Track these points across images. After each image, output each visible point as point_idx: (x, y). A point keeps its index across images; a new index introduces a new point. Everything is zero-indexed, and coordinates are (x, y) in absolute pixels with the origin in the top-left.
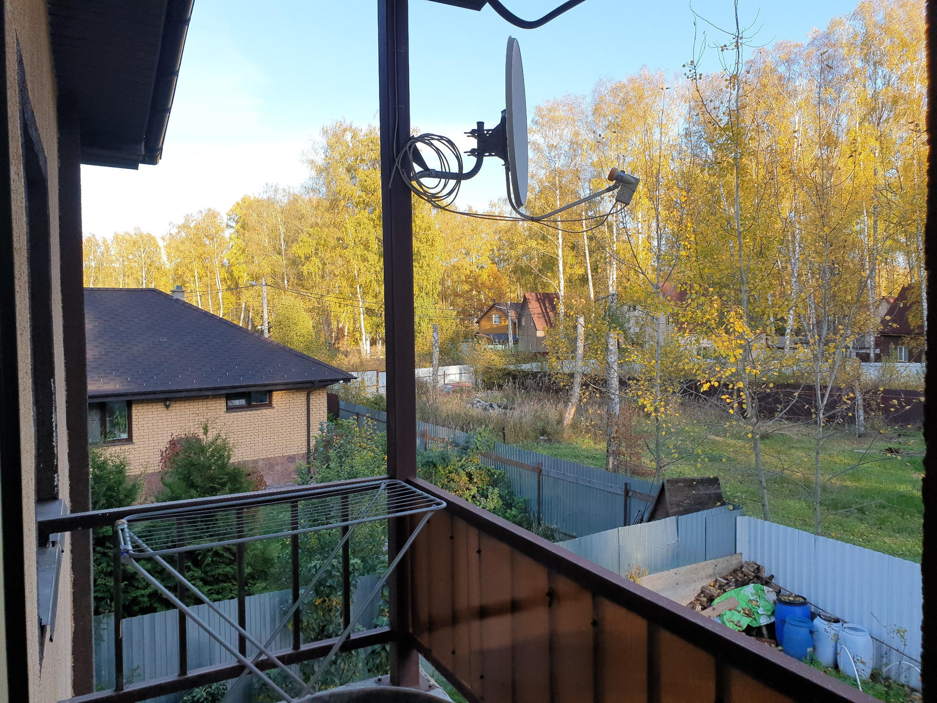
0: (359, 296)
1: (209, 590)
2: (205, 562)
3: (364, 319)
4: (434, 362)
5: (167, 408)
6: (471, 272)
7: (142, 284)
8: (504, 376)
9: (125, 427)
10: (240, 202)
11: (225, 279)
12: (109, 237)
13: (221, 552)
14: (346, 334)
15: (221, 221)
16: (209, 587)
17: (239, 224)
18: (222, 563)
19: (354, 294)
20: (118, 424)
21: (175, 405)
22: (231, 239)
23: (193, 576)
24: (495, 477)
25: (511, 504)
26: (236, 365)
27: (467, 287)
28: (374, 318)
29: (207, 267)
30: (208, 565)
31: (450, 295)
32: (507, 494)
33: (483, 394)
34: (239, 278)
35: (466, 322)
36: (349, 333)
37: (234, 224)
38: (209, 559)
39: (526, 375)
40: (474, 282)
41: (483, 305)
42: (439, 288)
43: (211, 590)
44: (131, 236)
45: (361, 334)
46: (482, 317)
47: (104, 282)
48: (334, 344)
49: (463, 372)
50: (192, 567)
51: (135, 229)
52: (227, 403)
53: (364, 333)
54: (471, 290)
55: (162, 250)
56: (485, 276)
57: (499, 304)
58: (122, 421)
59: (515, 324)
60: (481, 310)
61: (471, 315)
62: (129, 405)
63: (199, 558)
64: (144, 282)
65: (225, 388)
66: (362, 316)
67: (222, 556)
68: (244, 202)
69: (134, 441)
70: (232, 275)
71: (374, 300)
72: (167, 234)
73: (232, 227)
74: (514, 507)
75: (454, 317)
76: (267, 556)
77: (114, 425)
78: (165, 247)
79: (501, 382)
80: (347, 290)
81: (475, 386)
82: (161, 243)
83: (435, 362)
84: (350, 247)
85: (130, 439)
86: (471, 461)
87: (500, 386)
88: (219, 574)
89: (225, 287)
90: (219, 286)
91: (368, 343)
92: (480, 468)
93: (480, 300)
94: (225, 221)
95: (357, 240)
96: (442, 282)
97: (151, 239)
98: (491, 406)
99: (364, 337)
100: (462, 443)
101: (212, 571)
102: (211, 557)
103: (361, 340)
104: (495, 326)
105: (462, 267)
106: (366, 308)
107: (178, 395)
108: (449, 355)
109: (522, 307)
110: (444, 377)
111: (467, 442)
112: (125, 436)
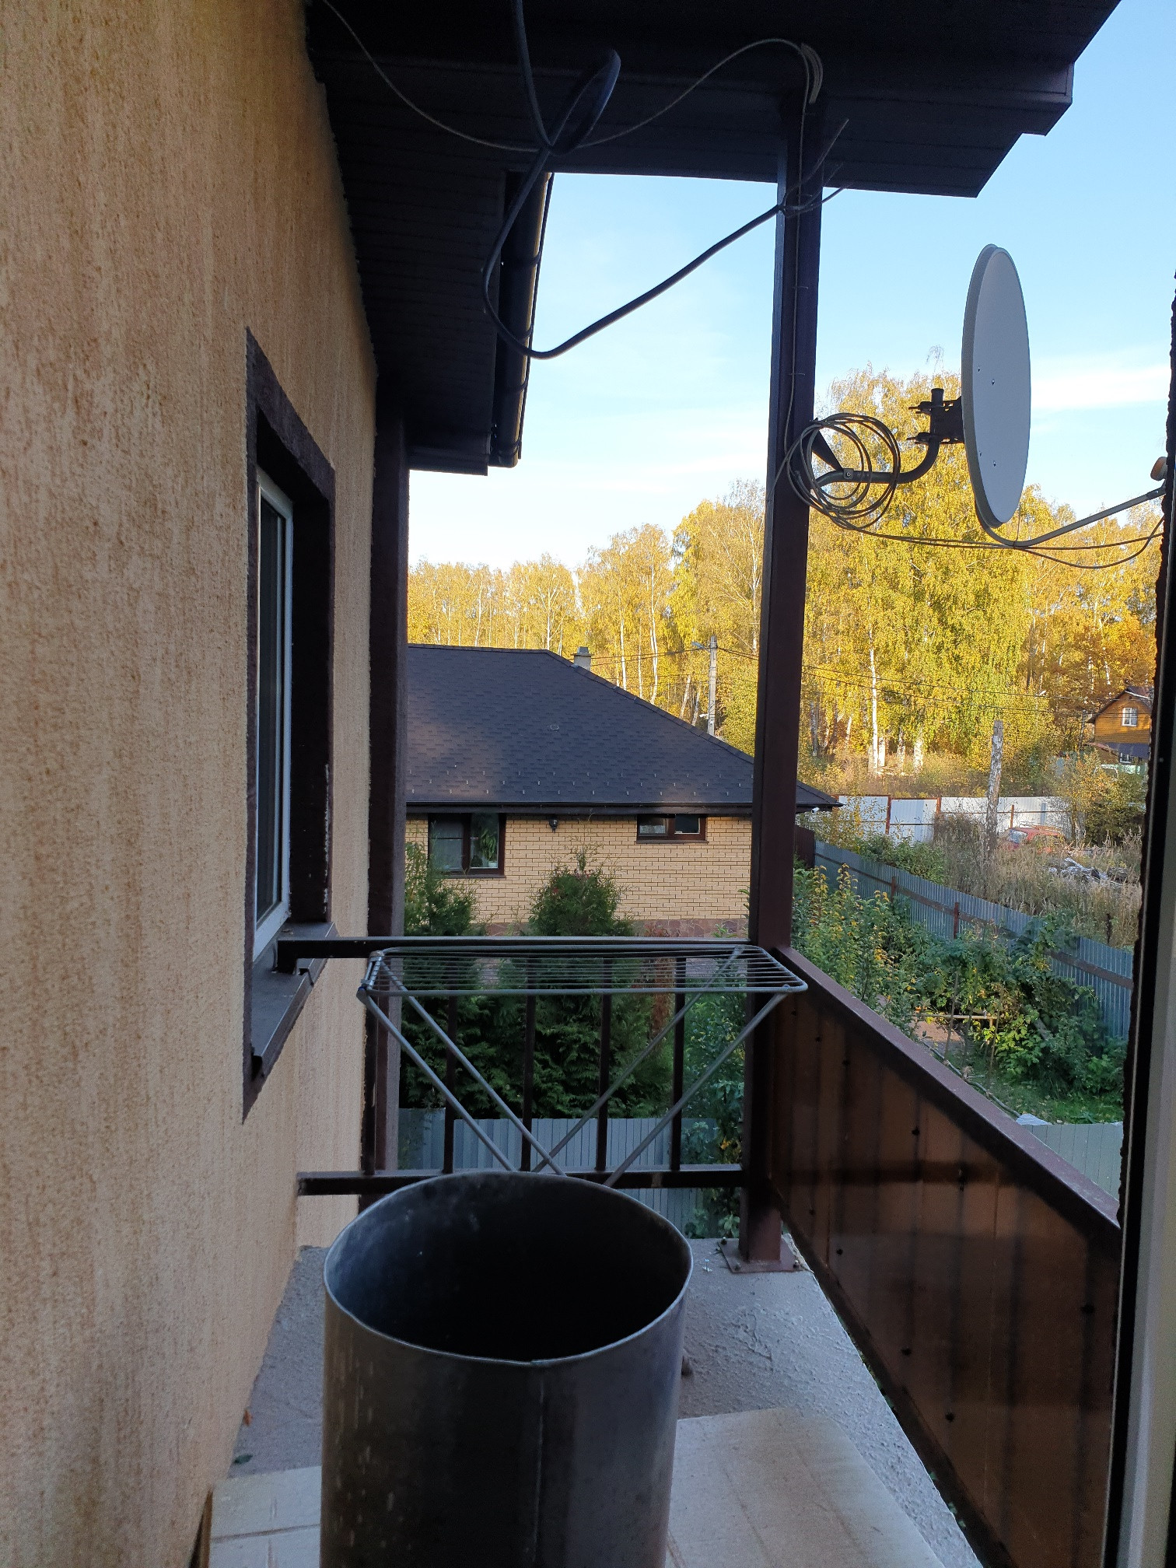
0: (873, 670)
1: (570, 1101)
2: (568, 1059)
3: (879, 707)
4: (991, 789)
5: (554, 830)
6: (1087, 629)
7: (545, 642)
8: (1128, 821)
9: (496, 852)
10: (695, 512)
11: (664, 638)
12: (506, 569)
13: (591, 1046)
14: (848, 732)
15: (664, 545)
16: (572, 1096)
17: (691, 550)
18: (593, 1062)
19: (865, 665)
20: (486, 846)
21: (564, 826)
22: (677, 573)
23: (551, 1075)
24: (1076, 997)
25: (1102, 1048)
26: (655, 771)
27: (1077, 656)
28: (897, 707)
29: (639, 620)
30: (572, 1063)
31: (1044, 669)
32: (1095, 1030)
33: (1084, 853)
34: (684, 636)
35: (1069, 720)
36: (852, 730)
37: (682, 550)
38: (574, 1055)
40: (1090, 645)
41: (1104, 690)
42: (1022, 657)
43: (574, 1100)
44: (536, 568)
45: (871, 732)
46: (1102, 711)
47: (493, 639)
48: (827, 748)
49: (1049, 809)
50: (550, 1063)
51: (544, 558)
52: (638, 828)
53: (876, 732)
54: (1085, 662)
55: (576, 591)
56: (1114, 637)
57: (1137, 690)
58: (492, 843)
60: (1100, 699)
61: (1080, 708)
62: (502, 820)
63: (561, 1050)
64: (548, 639)
65: (637, 806)
66: (875, 702)
67: (592, 1052)
68: (700, 511)
69: (506, 873)
70: (674, 631)
71: (899, 676)
72: (585, 567)
73: (680, 554)
74: (1107, 1053)
75: (1043, 709)
76: (659, 1064)
77: (482, 847)
78: (580, 586)
79: (1121, 831)
80: (854, 659)
81: (1069, 837)
82: (576, 580)
83: (994, 787)
84: (865, 585)
85: (499, 872)
86: (1033, 965)
87: (1118, 840)
88: (587, 1079)
89: (663, 650)
90: (654, 648)
91: (883, 748)
92: (1048, 979)
93: (1101, 681)
94: (671, 543)
95: (878, 571)
96: (1029, 645)
97: (563, 575)
98: (1095, 874)
99: (875, 738)
100: (1020, 932)
101: (576, 1072)
102: (577, 1052)
103: (870, 743)
104: (1125, 730)
105: (1070, 618)
106: (883, 689)
107: (569, 811)
108: (1028, 778)
110: (1013, 815)
111: (1030, 932)
112: (494, 865)
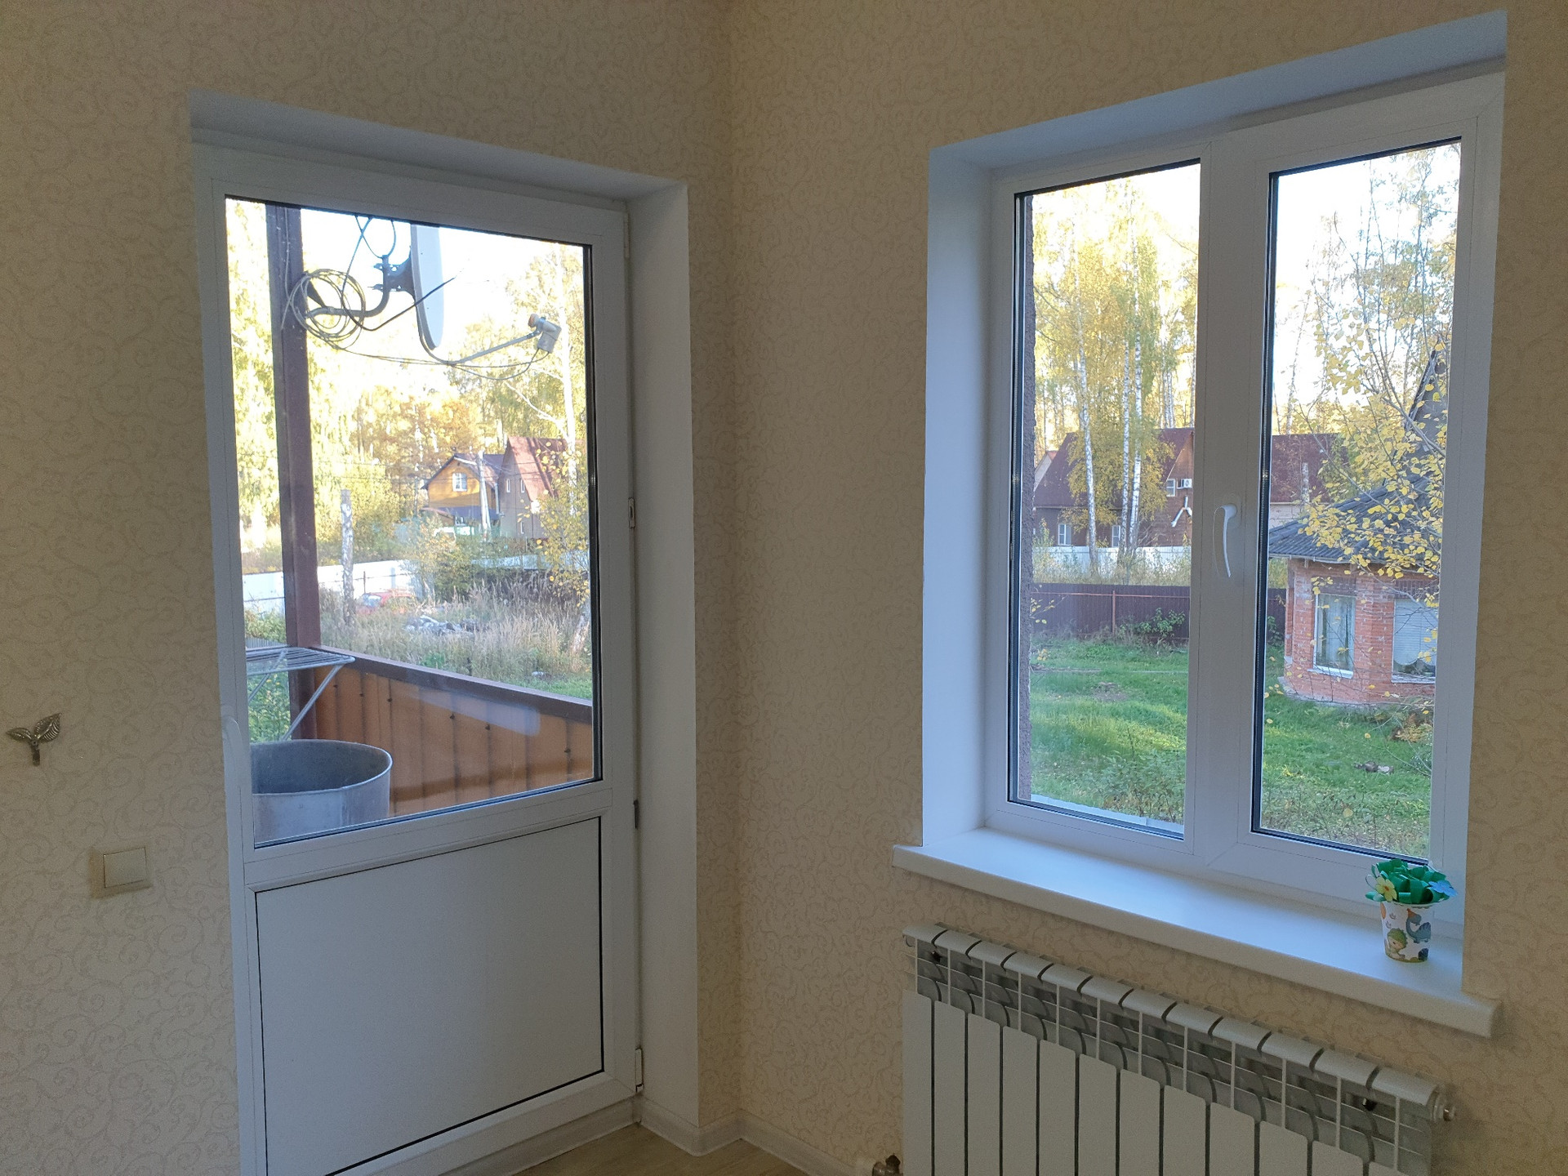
4: (345, 556)
6: (412, 398)
8: (471, 577)
27: (404, 425)
31: (373, 438)
33: (436, 609)
35: (404, 487)
39: (511, 574)
40: (416, 415)
41: (433, 457)
42: (353, 426)
46: (432, 479)
49: (399, 572)
54: (412, 431)
56: (437, 407)
57: (463, 456)
59: (493, 490)
60: (431, 467)
61: (412, 475)
75: (379, 477)
79: (467, 587)
81: (420, 596)
83: (347, 556)
87: (465, 595)
93: (429, 448)
96: (358, 415)
98: (449, 627)
104: (455, 494)
105: (394, 389)
108: (373, 544)
109: (503, 461)
110: (364, 581)
